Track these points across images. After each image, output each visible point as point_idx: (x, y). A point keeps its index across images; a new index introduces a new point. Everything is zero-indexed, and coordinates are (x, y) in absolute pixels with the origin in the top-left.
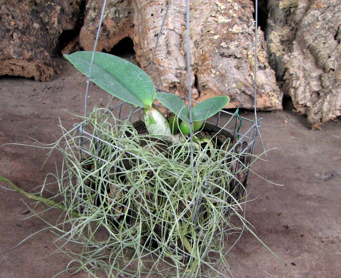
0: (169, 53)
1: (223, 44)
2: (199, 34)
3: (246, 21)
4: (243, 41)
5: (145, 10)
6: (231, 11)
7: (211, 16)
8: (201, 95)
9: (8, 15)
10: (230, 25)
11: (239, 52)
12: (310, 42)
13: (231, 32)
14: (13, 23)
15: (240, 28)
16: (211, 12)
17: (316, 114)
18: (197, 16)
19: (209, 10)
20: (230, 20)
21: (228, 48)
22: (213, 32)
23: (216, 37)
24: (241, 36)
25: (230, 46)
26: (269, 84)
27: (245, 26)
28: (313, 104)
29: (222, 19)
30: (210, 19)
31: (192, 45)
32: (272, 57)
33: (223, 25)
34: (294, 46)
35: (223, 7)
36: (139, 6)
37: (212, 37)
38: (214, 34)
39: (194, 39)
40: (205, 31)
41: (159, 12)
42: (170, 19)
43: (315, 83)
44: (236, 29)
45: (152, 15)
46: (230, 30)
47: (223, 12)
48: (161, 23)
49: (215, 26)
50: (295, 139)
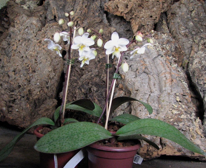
1: (175, 123)
2: (163, 118)
3: (189, 113)
4: (186, 122)
5: (137, 108)
6: (180, 108)
7: (170, 110)
8: (163, 149)
10: (180, 115)
11: (184, 128)
13: (180, 118)
15: (185, 116)
16: (170, 108)
18: (163, 111)
19: (169, 108)
20: (179, 112)
22: (170, 118)
23: (172, 120)
24: (185, 120)
25: (179, 125)
26: (203, 145)
27: (189, 116)
29: (175, 112)
30: (169, 112)
33: (176, 114)
35: (176, 106)
36: (134, 107)
37: (170, 120)
38: (171, 119)
40: (166, 117)
41: (144, 109)
44: (183, 116)
45: (140, 111)
46: (179, 117)
47: (176, 109)
48: (144, 114)
49: (171, 115)
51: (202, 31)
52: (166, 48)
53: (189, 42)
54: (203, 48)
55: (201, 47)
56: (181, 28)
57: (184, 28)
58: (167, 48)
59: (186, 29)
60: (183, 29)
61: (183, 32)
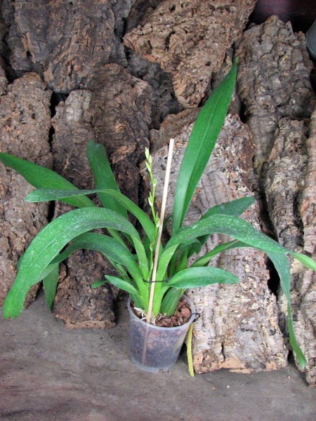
0: (204, 325)
1: (244, 321)
2: (226, 312)
3: (262, 295)
4: (259, 316)
6: (251, 291)
7: (236, 296)
8: (226, 359)
9: (87, 285)
10: (250, 304)
11: (255, 326)
12: (310, 316)
13: (250, 310)
14: (90, 291)
15: (257, 304)
17: (312, 377)
18: (226, 295)
20: (250, 300)
21: (247, 323)
22: (236, 312)
23: (239, 316)
24: (257, 312)
25: (249, 322)
26: (277, 347)
28: (310, 368)
29: (244, 299)
30: (235, 299)
31: (221, 321)
32: (282, 317)
33: (245, 304)
34: (299, 315)
35: (245, 287)
37: (236, 316)
38: (238, 313)
39: (223, 316)
40: (231, 310)
41: (198, 290)
42: (206, 297)
43: (312, 351)
44: (255, 306)
45: (193, 292)
46: (249, 308)
47: (245, 292)
48: (199, 300)
49: (238, 306)
50: (295, 397)
51: (294, 101)
52: (230, 152)
53: (270, 122)
54: (292, 148)
55: (289, 146)
56: (259, 90)
57: (264, 90)
58: (232, 152)
59: (267, 94)
60: (263, 92)
61: (261, 99)
